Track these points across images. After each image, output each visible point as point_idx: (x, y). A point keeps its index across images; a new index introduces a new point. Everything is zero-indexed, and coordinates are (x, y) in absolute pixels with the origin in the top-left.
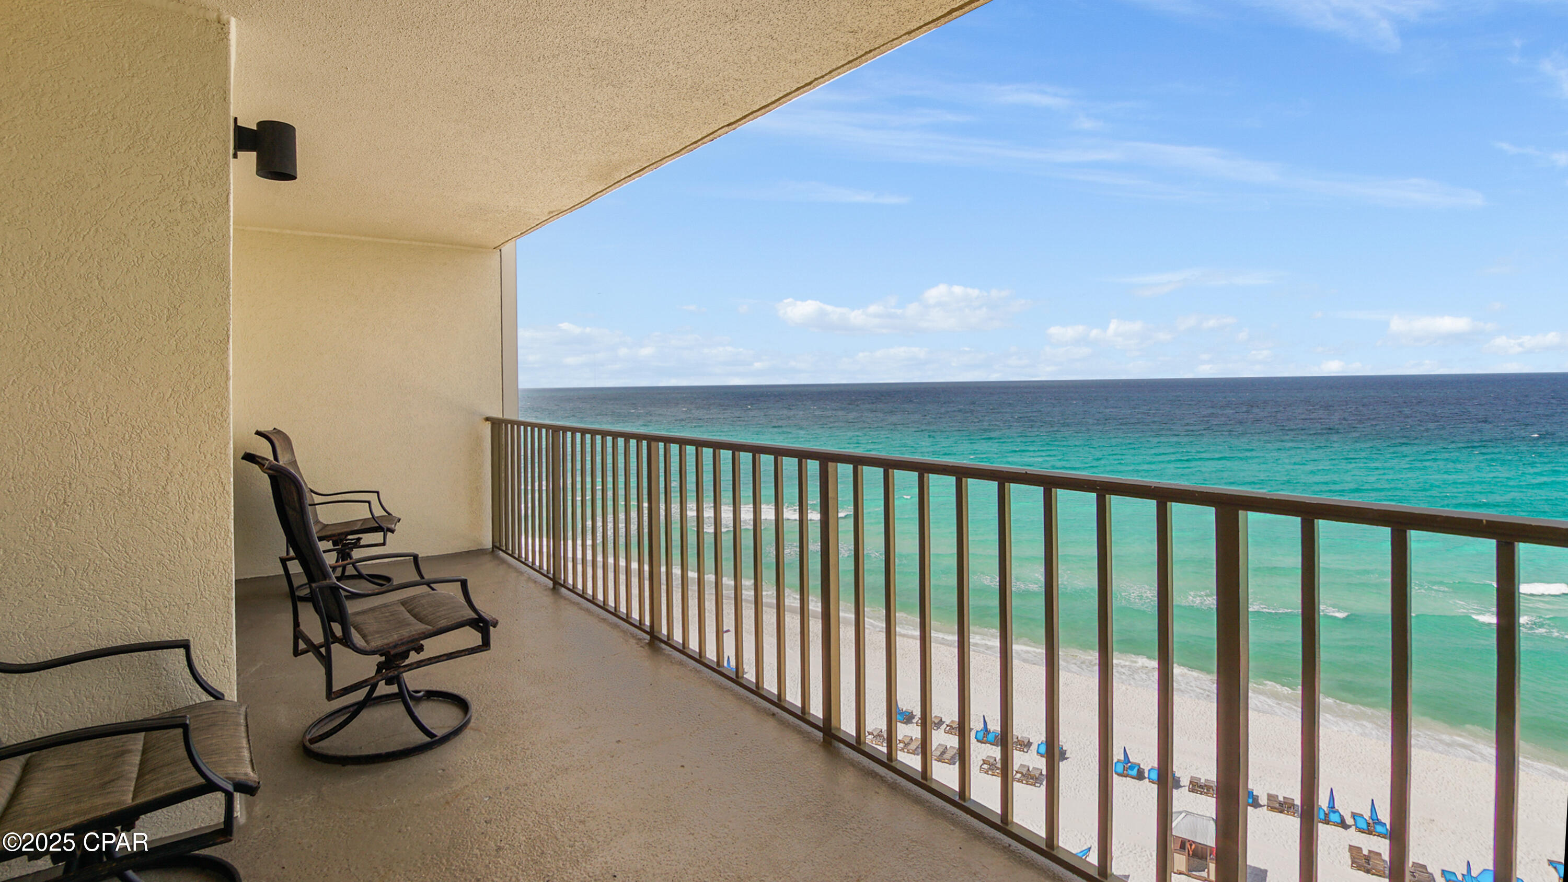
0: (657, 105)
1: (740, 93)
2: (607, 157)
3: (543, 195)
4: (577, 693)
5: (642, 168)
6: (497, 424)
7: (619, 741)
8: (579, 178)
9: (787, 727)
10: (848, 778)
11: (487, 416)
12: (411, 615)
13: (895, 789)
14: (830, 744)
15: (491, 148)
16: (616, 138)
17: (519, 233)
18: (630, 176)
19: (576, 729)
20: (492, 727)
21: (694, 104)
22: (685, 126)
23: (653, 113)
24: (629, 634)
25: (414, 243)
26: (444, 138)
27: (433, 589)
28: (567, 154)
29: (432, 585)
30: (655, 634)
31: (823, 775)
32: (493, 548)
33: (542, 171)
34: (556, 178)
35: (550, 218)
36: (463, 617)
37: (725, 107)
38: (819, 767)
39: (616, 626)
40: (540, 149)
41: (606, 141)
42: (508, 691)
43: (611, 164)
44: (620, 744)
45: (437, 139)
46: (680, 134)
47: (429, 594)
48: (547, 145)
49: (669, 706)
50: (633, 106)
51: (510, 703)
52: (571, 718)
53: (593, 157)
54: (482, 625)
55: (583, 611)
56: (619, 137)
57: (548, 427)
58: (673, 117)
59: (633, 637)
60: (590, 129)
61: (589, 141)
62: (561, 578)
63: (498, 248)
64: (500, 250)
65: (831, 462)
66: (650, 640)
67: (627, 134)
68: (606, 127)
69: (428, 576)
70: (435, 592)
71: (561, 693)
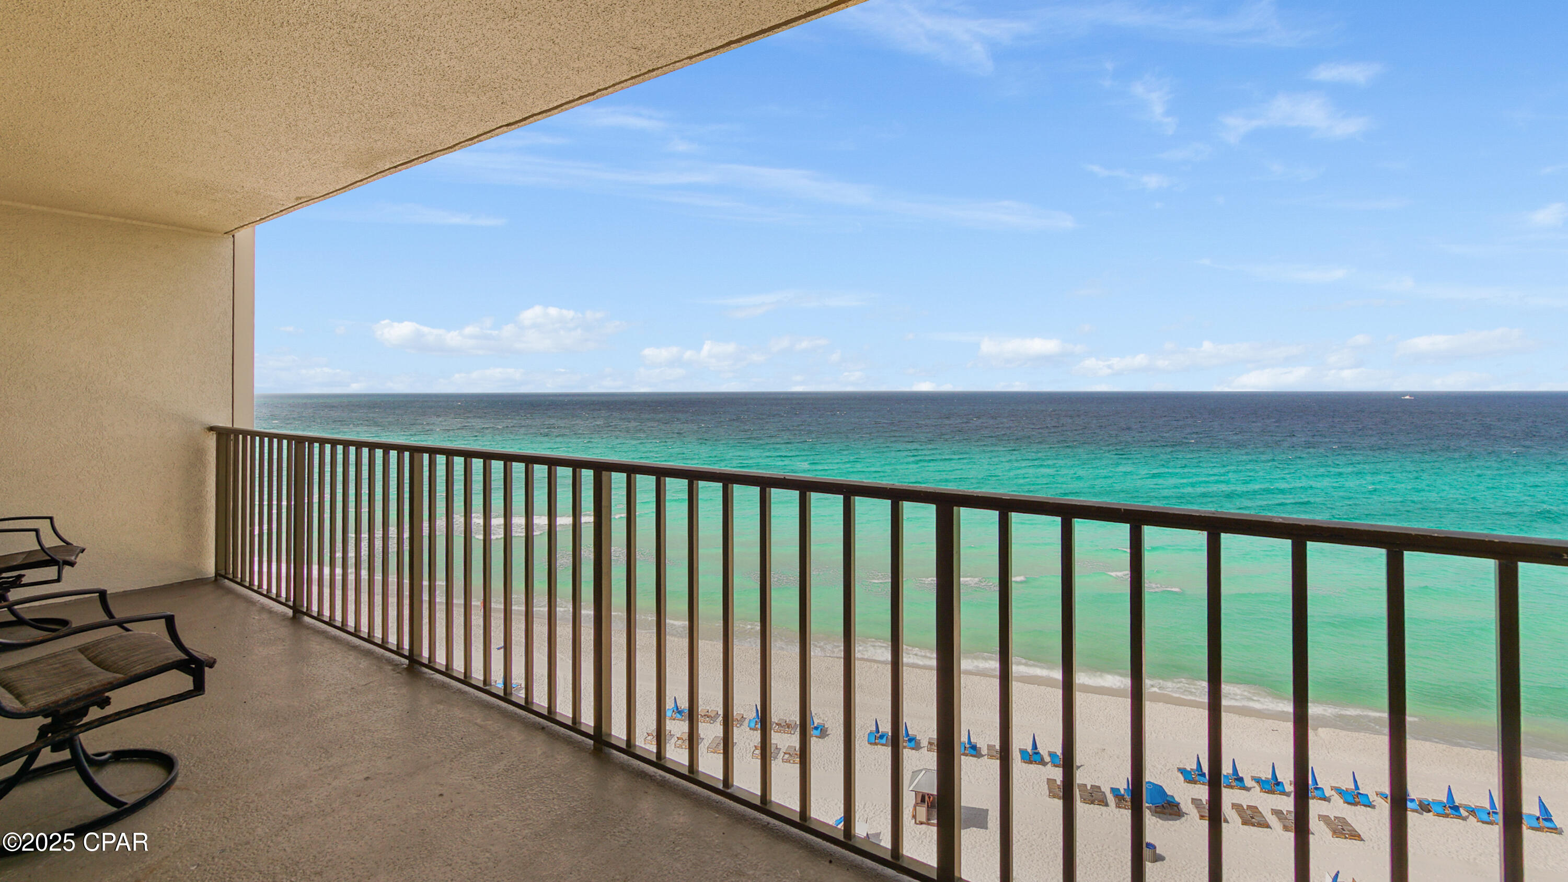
0: (427, 94)
1: (519, 94)
2: (368, 144)
3: (288, 178)
4: (319, 731)
5: (409, 160)
6: (225, 436)
7: (368, 777)
8: (334, 164)
9: (557, 739)
10: (619, 782)
11: (212, 425)
12: (93, 663)
13: (663, 786)
14: (601, 750)
15: (220, 118)
16: (378, 125)
17: (258, 219)
18: (395, 167)
19: (315, 771)
20: (206, 783)
21: (469, 99)
22: (459, 121)
23: (423, 102)
24: (384, 661)
25: (111, 218)
26: (153, 99)
27: (127, 630)
28: (319, 136)
29: (125, 625)
30: (415, 658)
31: (592, 783)
32: (216, 576)
33: (287, 151)
34: (305, 160)
35: (299, 204)
36: (168, 659)
37: (504, 105)
38: (588, 774)
39: (369, 653)
40: (284, 126)
41: (367, 127)
42: (229, 739)
43: (373, 151)
44: (369, 781)
45: (144, 98)
46: (453, 128)
47: (121, 637)
48: (293, 123)
49: (428, 732)
50: (398, 92)
51: (231, 752)
52: (309, 760)
53: (351, 143)
54: (194, 666)
55: (329, 640)
56: (382, 124)
57: (290, 438)
58: (445, 110)
59: (389, 663)
60: (347, 112)
61: (345, 124)
62: (303, 606)
63: (231, 233)
64: (233, 236)
65: (604, 471)
66: (409, 665)
67: (392, 122)
68: (366, 111)
69: (119, 614)
70: (130, 633)
71: (297, 733)
